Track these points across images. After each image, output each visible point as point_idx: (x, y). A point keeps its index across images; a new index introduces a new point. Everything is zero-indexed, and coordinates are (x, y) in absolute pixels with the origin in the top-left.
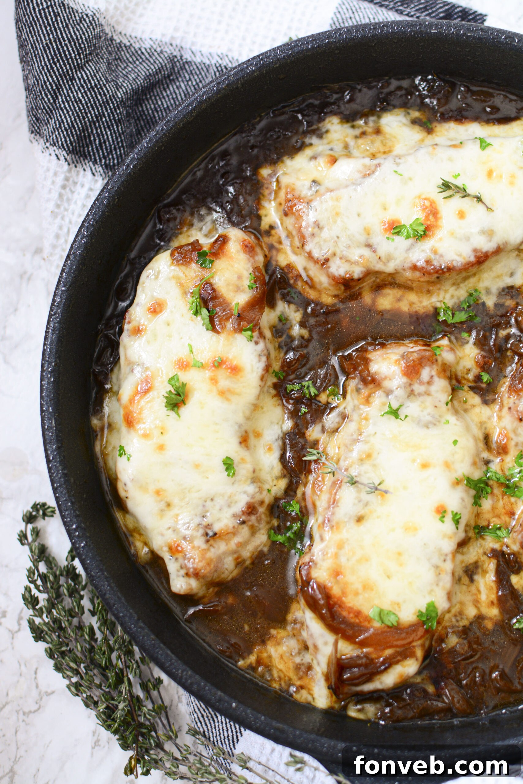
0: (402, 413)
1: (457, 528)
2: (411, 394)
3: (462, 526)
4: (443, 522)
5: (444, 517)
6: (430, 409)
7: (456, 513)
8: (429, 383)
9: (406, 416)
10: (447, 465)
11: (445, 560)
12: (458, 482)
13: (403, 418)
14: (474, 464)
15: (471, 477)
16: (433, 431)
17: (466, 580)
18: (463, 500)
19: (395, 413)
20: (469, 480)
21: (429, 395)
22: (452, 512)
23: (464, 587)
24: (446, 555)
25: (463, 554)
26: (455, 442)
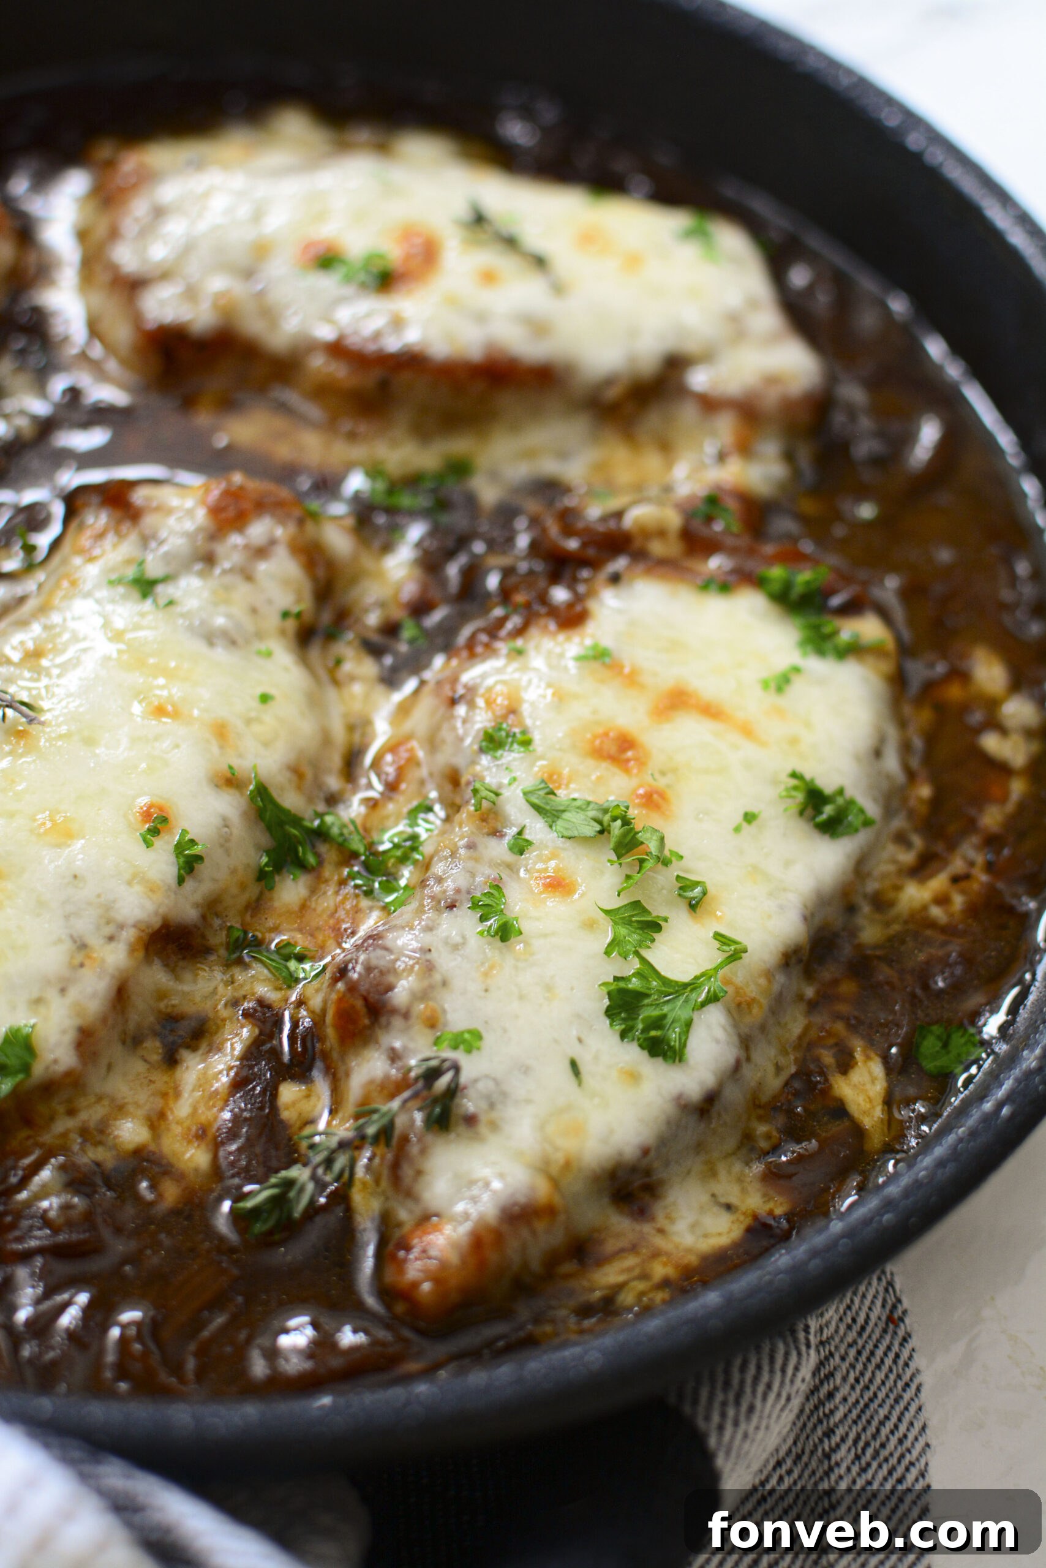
0: (163, 591)
1: (181, 881)
2: (209, 560)
3: (197, 891)
4: (148, 844)
5: (155, 832)
6: (238, 610)
7: (193, 842)
8: (261, 552)
9: (171, 603)
10: (221, 732)
11: (111, 939)
12: (230, 781)
13: (162, 601)
14: (296, 772)
15: (275, 794)
16: (220, 654)
17: (153, 1048)
18: (226, 823)
19: (145, 586)
20: (262, 792)
21: (248, 577)
22: (184, 832)
23: (140, 1067)
24: (121, 927)
25: (172, 969)
26: (265, 698)
